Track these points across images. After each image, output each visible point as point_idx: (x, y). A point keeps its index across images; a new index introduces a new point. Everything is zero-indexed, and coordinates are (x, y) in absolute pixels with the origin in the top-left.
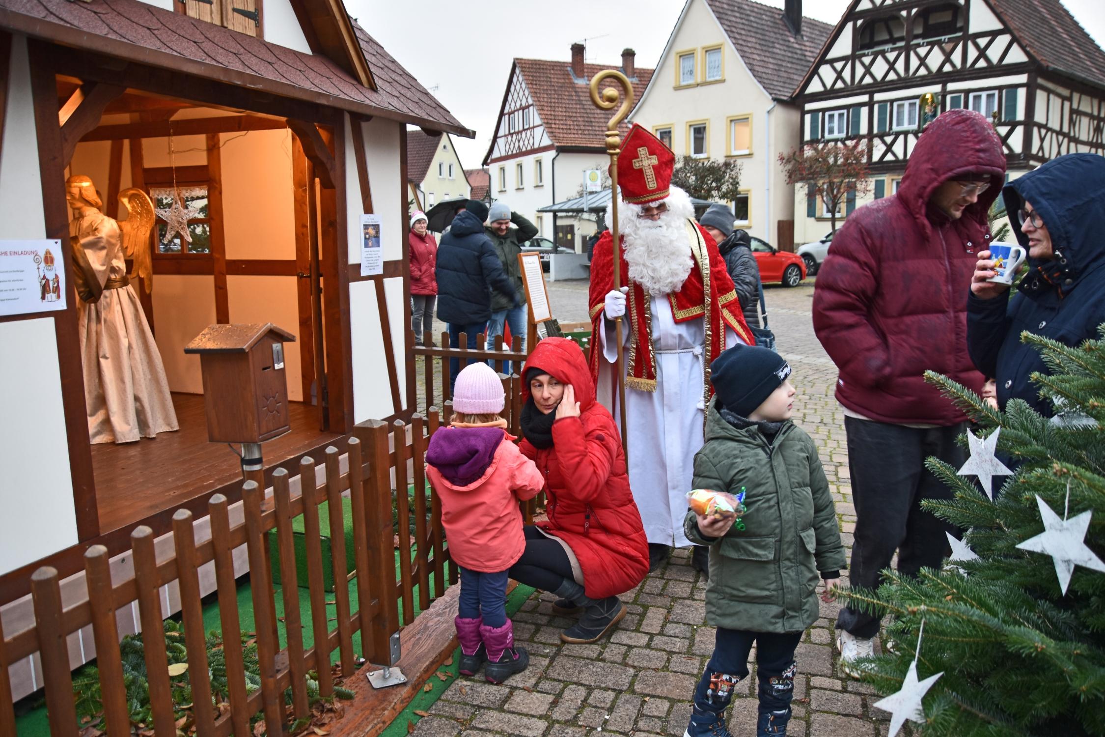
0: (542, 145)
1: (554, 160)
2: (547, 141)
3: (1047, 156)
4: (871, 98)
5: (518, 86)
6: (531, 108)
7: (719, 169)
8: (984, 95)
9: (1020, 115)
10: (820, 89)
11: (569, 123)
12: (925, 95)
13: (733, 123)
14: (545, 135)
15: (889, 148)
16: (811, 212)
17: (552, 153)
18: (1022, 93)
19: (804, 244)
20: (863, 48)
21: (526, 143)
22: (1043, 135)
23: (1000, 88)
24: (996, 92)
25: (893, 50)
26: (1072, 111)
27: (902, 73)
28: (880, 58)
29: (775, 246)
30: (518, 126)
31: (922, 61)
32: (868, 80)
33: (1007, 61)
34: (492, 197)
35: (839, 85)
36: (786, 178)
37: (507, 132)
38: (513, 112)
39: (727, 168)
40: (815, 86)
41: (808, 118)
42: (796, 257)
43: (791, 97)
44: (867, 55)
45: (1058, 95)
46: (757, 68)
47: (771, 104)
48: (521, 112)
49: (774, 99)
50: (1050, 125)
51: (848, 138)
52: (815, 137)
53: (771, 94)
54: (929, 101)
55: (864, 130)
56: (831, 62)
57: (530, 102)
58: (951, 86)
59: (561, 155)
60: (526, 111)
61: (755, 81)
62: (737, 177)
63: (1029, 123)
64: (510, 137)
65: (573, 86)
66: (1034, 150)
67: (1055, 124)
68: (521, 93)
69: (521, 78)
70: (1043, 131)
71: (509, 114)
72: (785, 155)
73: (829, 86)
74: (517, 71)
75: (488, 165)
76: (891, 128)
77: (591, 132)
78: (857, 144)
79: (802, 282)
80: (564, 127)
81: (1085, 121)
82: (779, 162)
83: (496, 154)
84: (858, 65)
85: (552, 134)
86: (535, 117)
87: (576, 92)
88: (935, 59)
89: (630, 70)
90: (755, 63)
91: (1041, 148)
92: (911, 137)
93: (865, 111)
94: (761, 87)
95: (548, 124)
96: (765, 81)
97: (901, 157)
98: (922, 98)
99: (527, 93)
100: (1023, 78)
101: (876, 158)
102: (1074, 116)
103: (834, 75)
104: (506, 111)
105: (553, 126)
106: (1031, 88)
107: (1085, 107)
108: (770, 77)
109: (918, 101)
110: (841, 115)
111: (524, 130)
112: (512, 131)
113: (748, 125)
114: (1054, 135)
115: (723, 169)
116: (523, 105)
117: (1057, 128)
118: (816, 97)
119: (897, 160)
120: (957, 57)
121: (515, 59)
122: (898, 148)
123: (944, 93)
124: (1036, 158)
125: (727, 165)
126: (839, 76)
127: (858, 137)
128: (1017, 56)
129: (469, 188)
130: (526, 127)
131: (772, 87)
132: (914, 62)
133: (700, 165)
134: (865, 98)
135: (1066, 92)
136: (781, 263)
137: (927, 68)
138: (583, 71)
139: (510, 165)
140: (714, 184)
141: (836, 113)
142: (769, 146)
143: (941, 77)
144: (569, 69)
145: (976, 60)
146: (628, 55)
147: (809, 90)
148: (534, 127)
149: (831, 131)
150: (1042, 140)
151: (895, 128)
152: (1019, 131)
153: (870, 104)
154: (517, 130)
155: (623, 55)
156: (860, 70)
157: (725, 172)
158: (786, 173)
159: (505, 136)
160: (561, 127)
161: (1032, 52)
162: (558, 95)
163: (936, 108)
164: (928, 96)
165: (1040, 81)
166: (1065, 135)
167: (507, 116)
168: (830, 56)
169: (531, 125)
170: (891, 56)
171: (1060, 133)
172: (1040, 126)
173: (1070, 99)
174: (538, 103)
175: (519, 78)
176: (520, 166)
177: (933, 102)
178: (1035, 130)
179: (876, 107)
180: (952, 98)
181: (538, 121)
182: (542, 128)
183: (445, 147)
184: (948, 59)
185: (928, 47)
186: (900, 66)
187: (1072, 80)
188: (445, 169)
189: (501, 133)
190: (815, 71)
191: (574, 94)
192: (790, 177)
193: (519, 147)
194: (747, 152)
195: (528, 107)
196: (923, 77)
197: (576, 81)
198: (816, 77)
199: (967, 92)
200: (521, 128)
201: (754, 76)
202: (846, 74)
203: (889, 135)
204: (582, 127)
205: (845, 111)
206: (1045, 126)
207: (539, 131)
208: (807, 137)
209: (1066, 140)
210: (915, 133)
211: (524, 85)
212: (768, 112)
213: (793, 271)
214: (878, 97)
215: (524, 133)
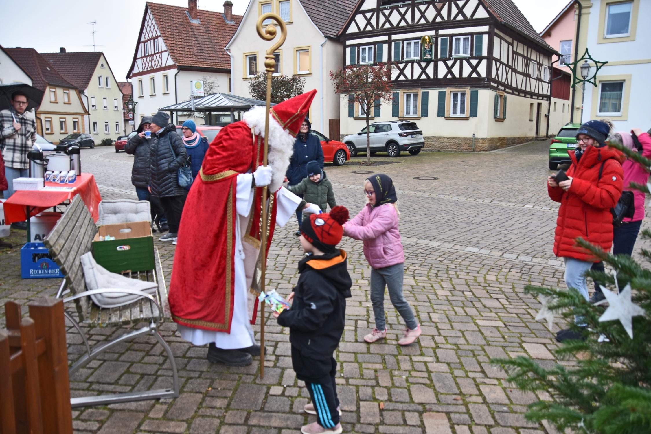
0: (167, 65)
1: (176, 75)
2: (171, 62)
3: (500, 80)
4: (390, 38)
5: (150, 23)
6: (159, 38)
7: (289, 82)
8: (462, 38)
9: (485, 53)
10: (356, 30)
11: (186, 50)
12: (425, 36)
13: (298, 52)
14: (170, 58)
15: (402, 72)
16: (351, 114)
17: (175, 71)
18: (485, 38)
19: (347, 135)
20: (384, 4)
21: (157, 63)
22: (498, 66)
23: (472, 34)
24: (470, 37)
25: (403, 6)
26: (514, 52)
27: (410, 22)
28: (395, 11)
29: (328, 136)
30: (151, 51)
31: (423, 14)
32: (387, 26)
33: (475, 17)
34: (134, 100)
35: (369, 28)
36: (335, 89)
37: (143, 56)
38: (147, 41)
39: (294, 82)
40: (353, 29)
41: (348, 50)
42: (342, 144)
43: (337, 35)
44: (387, 9)
45: (506, 41)
46: (314, 15)
47: (323, 40)
48: (152, 41)
49: (326, 37)
50: (502, 60)
51: (375, 64)
52: (353, 63)
53: (323, 33)
54: (427, 41)
55: (385, 59)
56: (364, 13)
57: (159, 34)
58: (441, 32)
59: (180, 71)
60: (156, 40)
61: (313, 23)
62: (301, 88)
63: (490, 58)
64: (145, 59)
65: (189, 25)
66: (493, 76)
67: (504, 60)
68: (152, 28)
69: (152, 17)
70: (498, 64)
71: (145, 42)
72: (334, 72)
73: (362, 29)
74: (149, 11)
75: (130, 78)
76: (403, 58)
77: (202, 57)
78: (381, 68)
79: (347, 161)
80: (183, 52)
81: (520, 59)
82: (330, 78)
83: (136, 71)
84: (381, 15)
85: (175, 58)
86: (162, 45)
87: (191, 29)
88: (431, 13)
89: (229, 16)
90: (313, 11)
91: (497, 75)
92: (416, 65)
93: (385, 46)
94: (317, 28)
95: (171, 50)
96: (320, 24)
97: (409, 77)
98: (423, 39)
99: (156, 27)
100: (486, 28)
101: (393, 78)
102: (515, 55)
103: (365, 22)
104: (142, 40)
105: (175, 51)
106: (491, 35)
107: (520, 51)
108: (323, 22)
109: (420, 41)
110: (370, 49)
111: (155, 54)
112: (147, 55)
113: (308, 55)
114: (504, 66)
115: (291, 82)
116: (154, 36)
117: (506, 63)
118: (353, 36)
119: (407, 80)
120: (444, 12)
121: (148, 3)
122: (407, 72)
123: (437, 36)
124: (494, 81)
125: (294, 79)
126: (369, 23)
127: (381, 64)
128: (482, 13)
129: (122, 95)
130: (156, 52)
131: (324, 28)
132: (417, 15)
133: (276, 79)
134: (386, 38)
135: (510, 40)
136: (333, 149)
137: (426, 19)
138: (196, 14)
139: (146, 78)
140: (285, 93)
141: (367, 47)
142: (322, 68)
143: (434, 26)
144: (186, 12)
145: (457, 15)
146: (228, 5)
147: (349, 31)
148: (162, 52)
149: (364, 60)
150: (497, 69)
151: (405, 58)
152: (484, 62)
153: (389, 42)
154: (150, 54)
155: (224, 5)
156: (382, 19)
157: (293, 85)
158: (335, 85)
159: (142, 58)
160: (181, 52)
161: (491, 11)
162: (179, 30)
163: (431, 45)
164: (427, 38)
165: (496, 31)
166: (510, 67)
167: (143, 44)
168: (362, 9)
169: (160, 51)
170: (403, 10)
171: (507, 65)
172: (497, 60)
173: (512, 44)
174: (164, 35)
175: (150, 16)
176: (153, 79)
177: (430, 41)
178: (494, 62)
179: (393, 44)
180: (442, 39)
181: (164, 48)
182: (167, 53)
183: (102, 65)
184: (439, 14)
185: (426, 5)
186: (408, 17)
187: (514, 32)
188: (103, 81)
189: (139, 56)
190: (353, 19)
191: (190, 30)
192: (338, 88)
193: (152, 65)
194: (308, 72)
195: (157, 37)
196: (423, 25)
197: (191, 22)
198: (353, 23)
199: (451, 36)
200: (153, 53)
201: (312, 20)
202: (374, 21)
203: (401, 63)
204: (196, 53)
205: (373, 46)
206: (499, 61)
207: (165, 55)
208: (348, 63)
209: (510, 70)
210: (419, 63)
211: (154, 22)
212: (322, 45)
213: (341, 154)
214: (394, 37)
215: (155, 56)
